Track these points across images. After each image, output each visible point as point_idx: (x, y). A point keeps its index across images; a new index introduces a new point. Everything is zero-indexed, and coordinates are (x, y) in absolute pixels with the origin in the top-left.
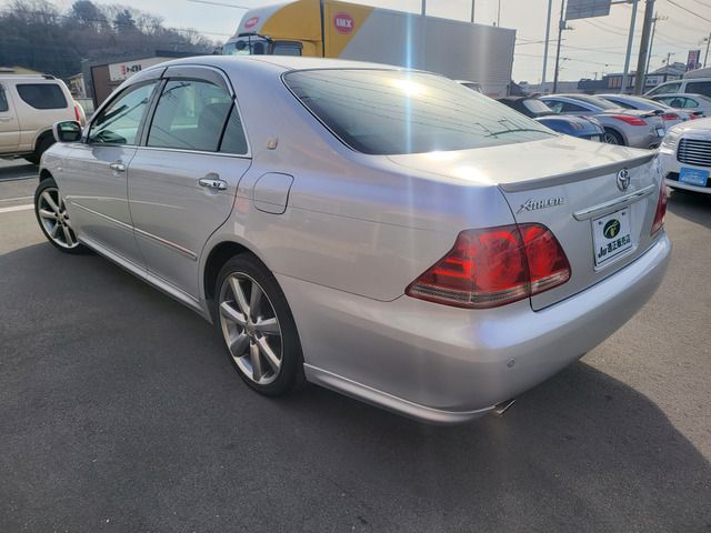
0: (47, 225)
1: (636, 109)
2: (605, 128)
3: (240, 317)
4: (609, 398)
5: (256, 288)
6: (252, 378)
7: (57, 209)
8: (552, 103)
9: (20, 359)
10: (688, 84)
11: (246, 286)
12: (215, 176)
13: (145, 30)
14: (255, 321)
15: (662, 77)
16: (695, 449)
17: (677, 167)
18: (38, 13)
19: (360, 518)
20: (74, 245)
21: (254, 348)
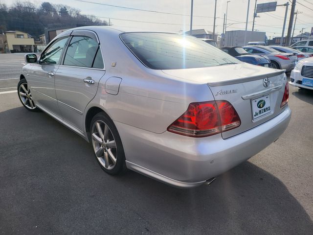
0: (23, 99)
1: (285, 52)
2: (271, 61)
3: (100, 140)
4: (262, 179)
5: (106, 127)
6: (105, 166)
7: (27, 92)
8: (248, 49)
9: (6, 157)
10: (310, 42)
11: (102, 126)
12: (90, 78)
13: (72, 15)
14: (106, 142)
15: (300, 39)
16: (298, 202)
17: (301, 78)
18: (27, 8)
19: (146, 228)
20: (34, 108)
21: (106, 153)
